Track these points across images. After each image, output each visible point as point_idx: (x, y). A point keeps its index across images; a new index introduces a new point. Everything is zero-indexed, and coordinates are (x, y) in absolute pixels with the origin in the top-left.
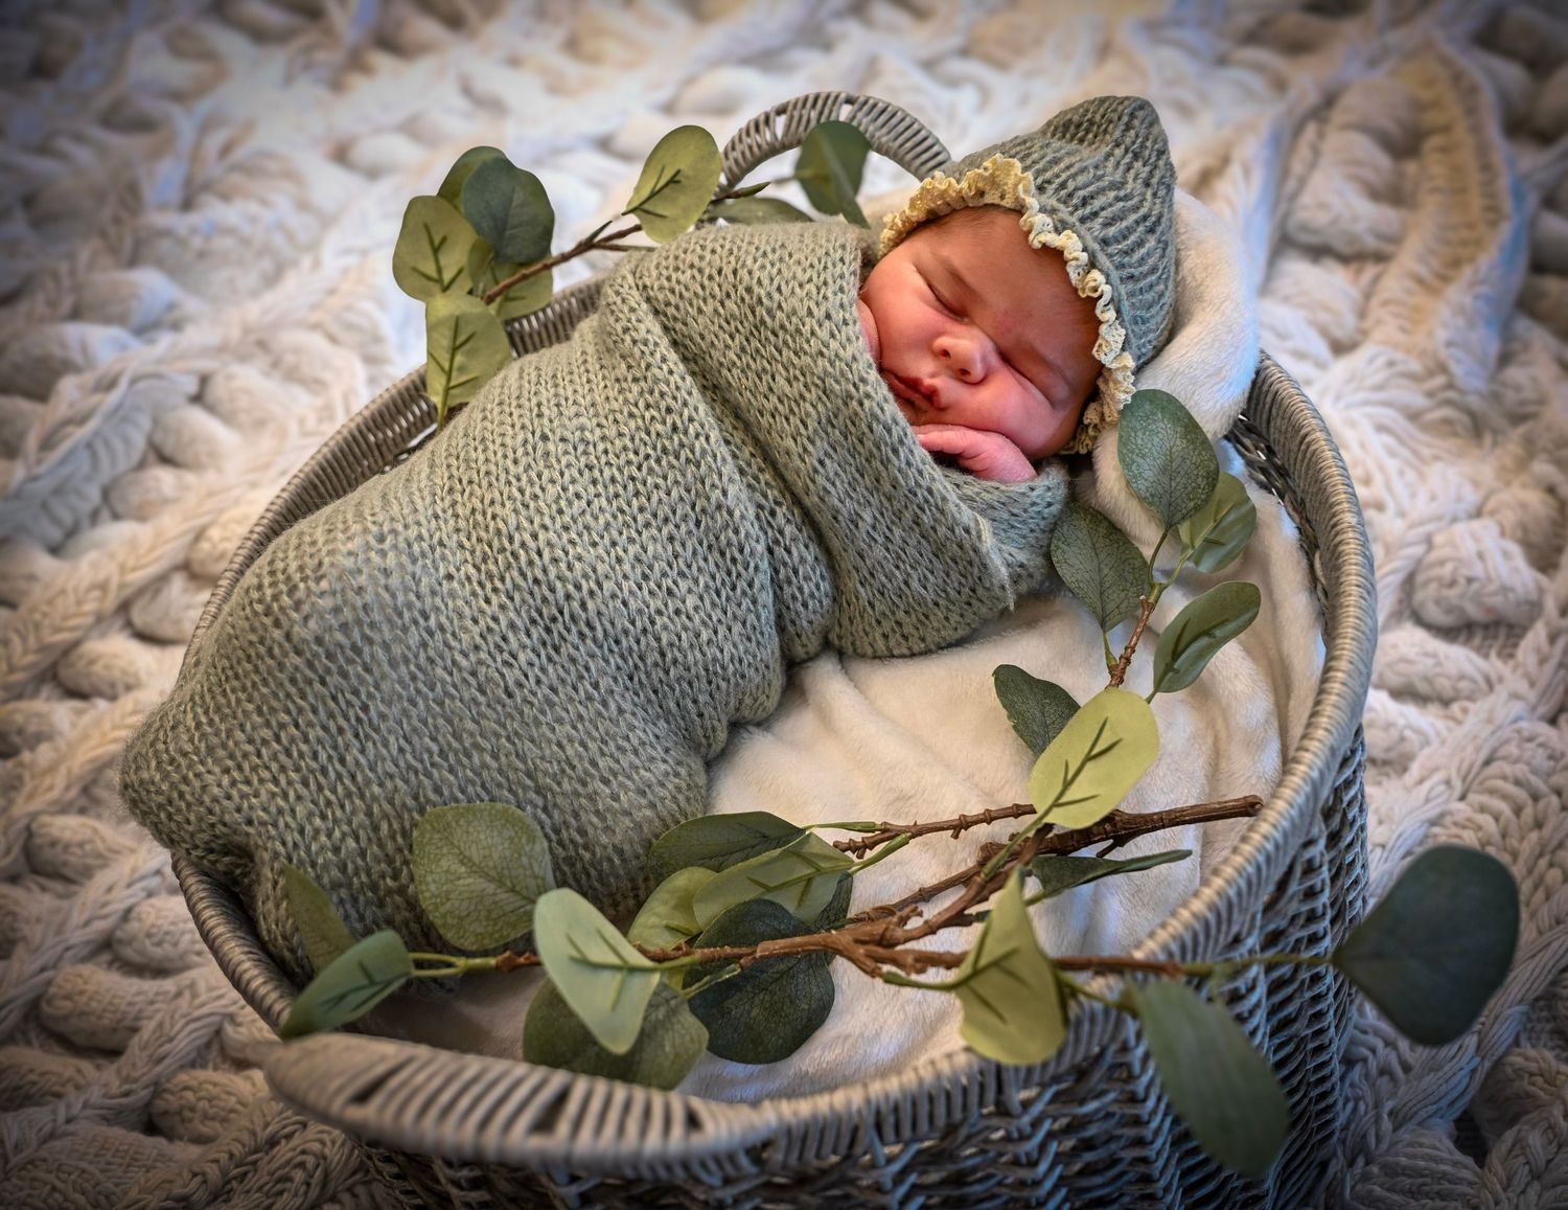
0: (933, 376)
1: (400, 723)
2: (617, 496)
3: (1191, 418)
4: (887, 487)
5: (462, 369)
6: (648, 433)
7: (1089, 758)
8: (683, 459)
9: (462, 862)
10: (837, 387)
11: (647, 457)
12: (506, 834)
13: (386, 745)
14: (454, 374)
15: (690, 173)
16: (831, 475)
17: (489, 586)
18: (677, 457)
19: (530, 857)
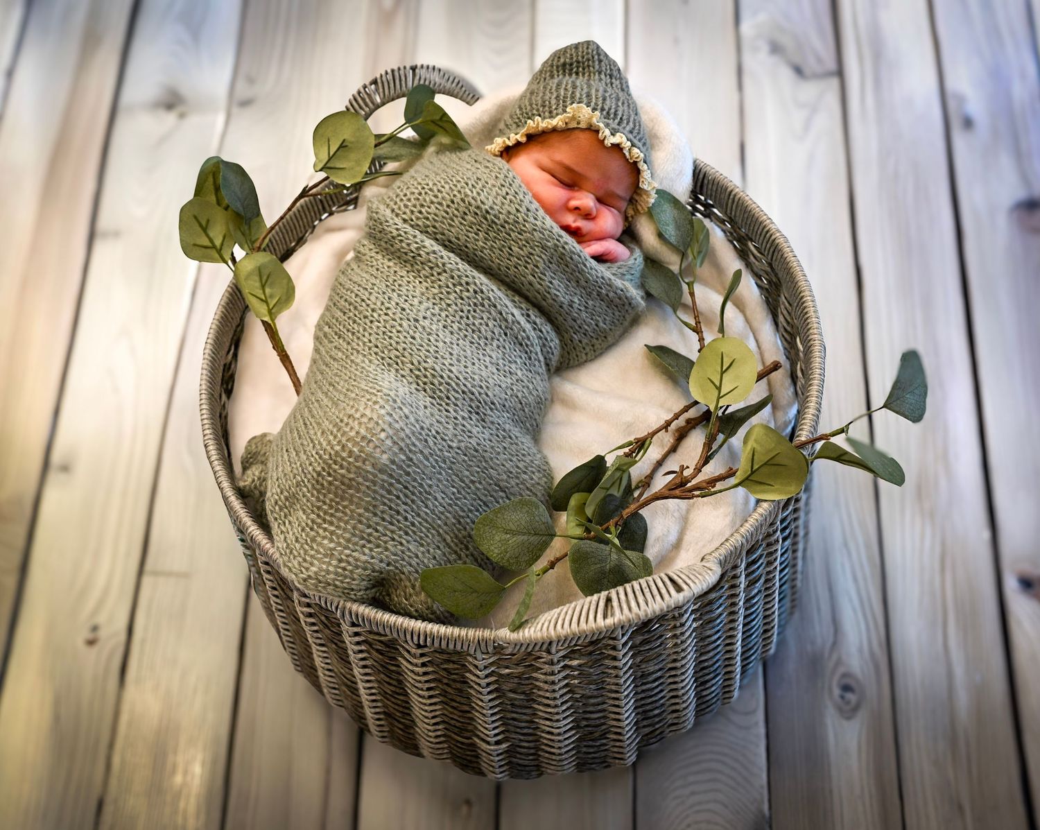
0: (575, 221)
1: (438, 486)
2: (466, 336)
3: (674, 198)
4: (583, 283)
5: (272, 296)
6: (462, 299)
7: (722, 373)
8: (487, 306)
9: (507, 533)
10: (549, 244)
11: (469, 311)
12: (524, 511)
13: (436, 499)
14: (269, 300)
15: (353, 139)
16: (557, 287)
17: (444, 404)
18: (483, 306)
19: (539, 516)
